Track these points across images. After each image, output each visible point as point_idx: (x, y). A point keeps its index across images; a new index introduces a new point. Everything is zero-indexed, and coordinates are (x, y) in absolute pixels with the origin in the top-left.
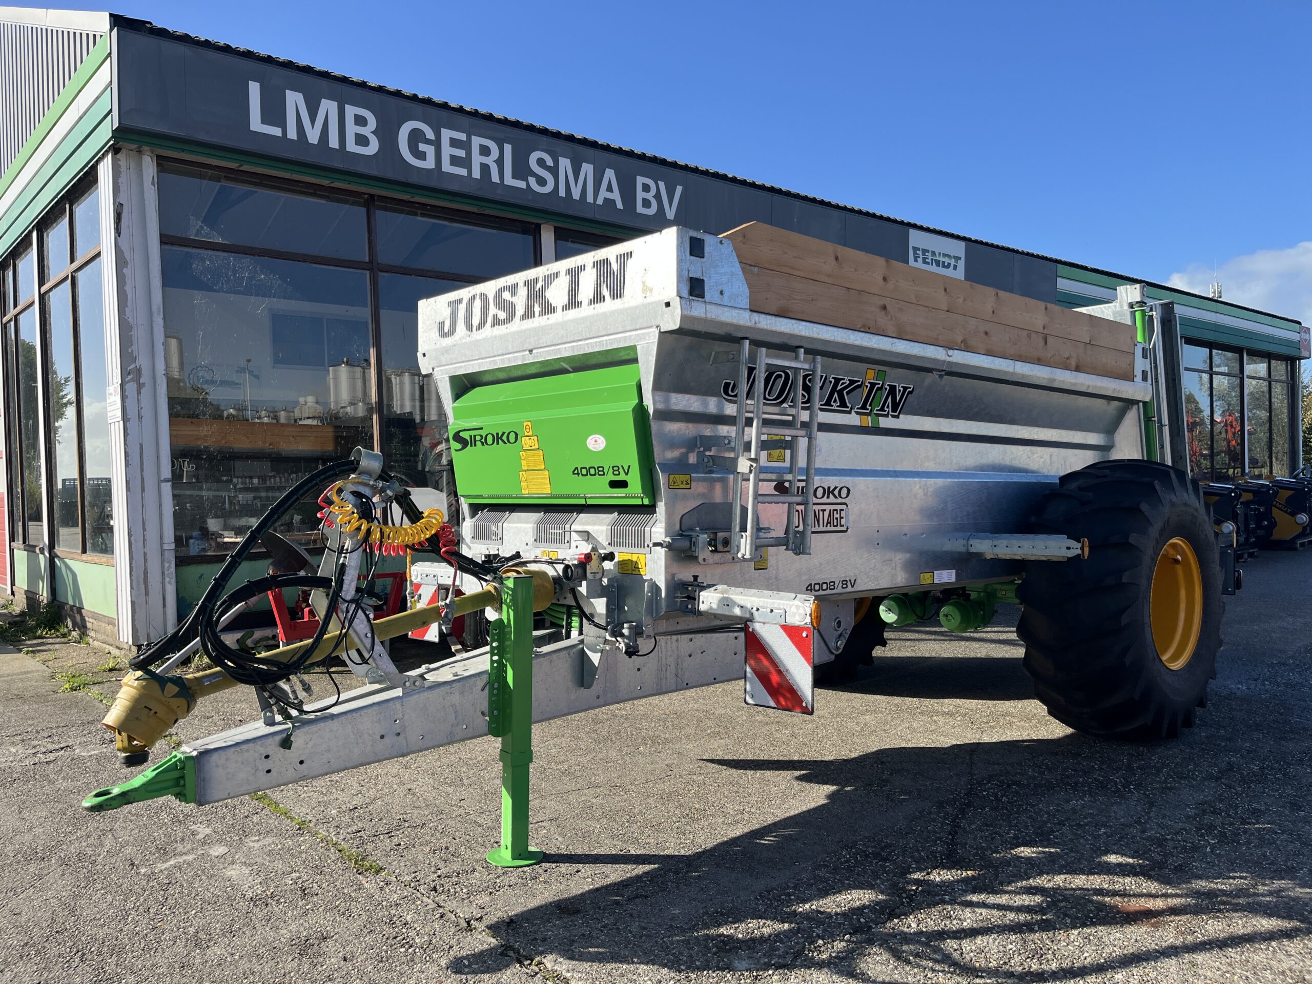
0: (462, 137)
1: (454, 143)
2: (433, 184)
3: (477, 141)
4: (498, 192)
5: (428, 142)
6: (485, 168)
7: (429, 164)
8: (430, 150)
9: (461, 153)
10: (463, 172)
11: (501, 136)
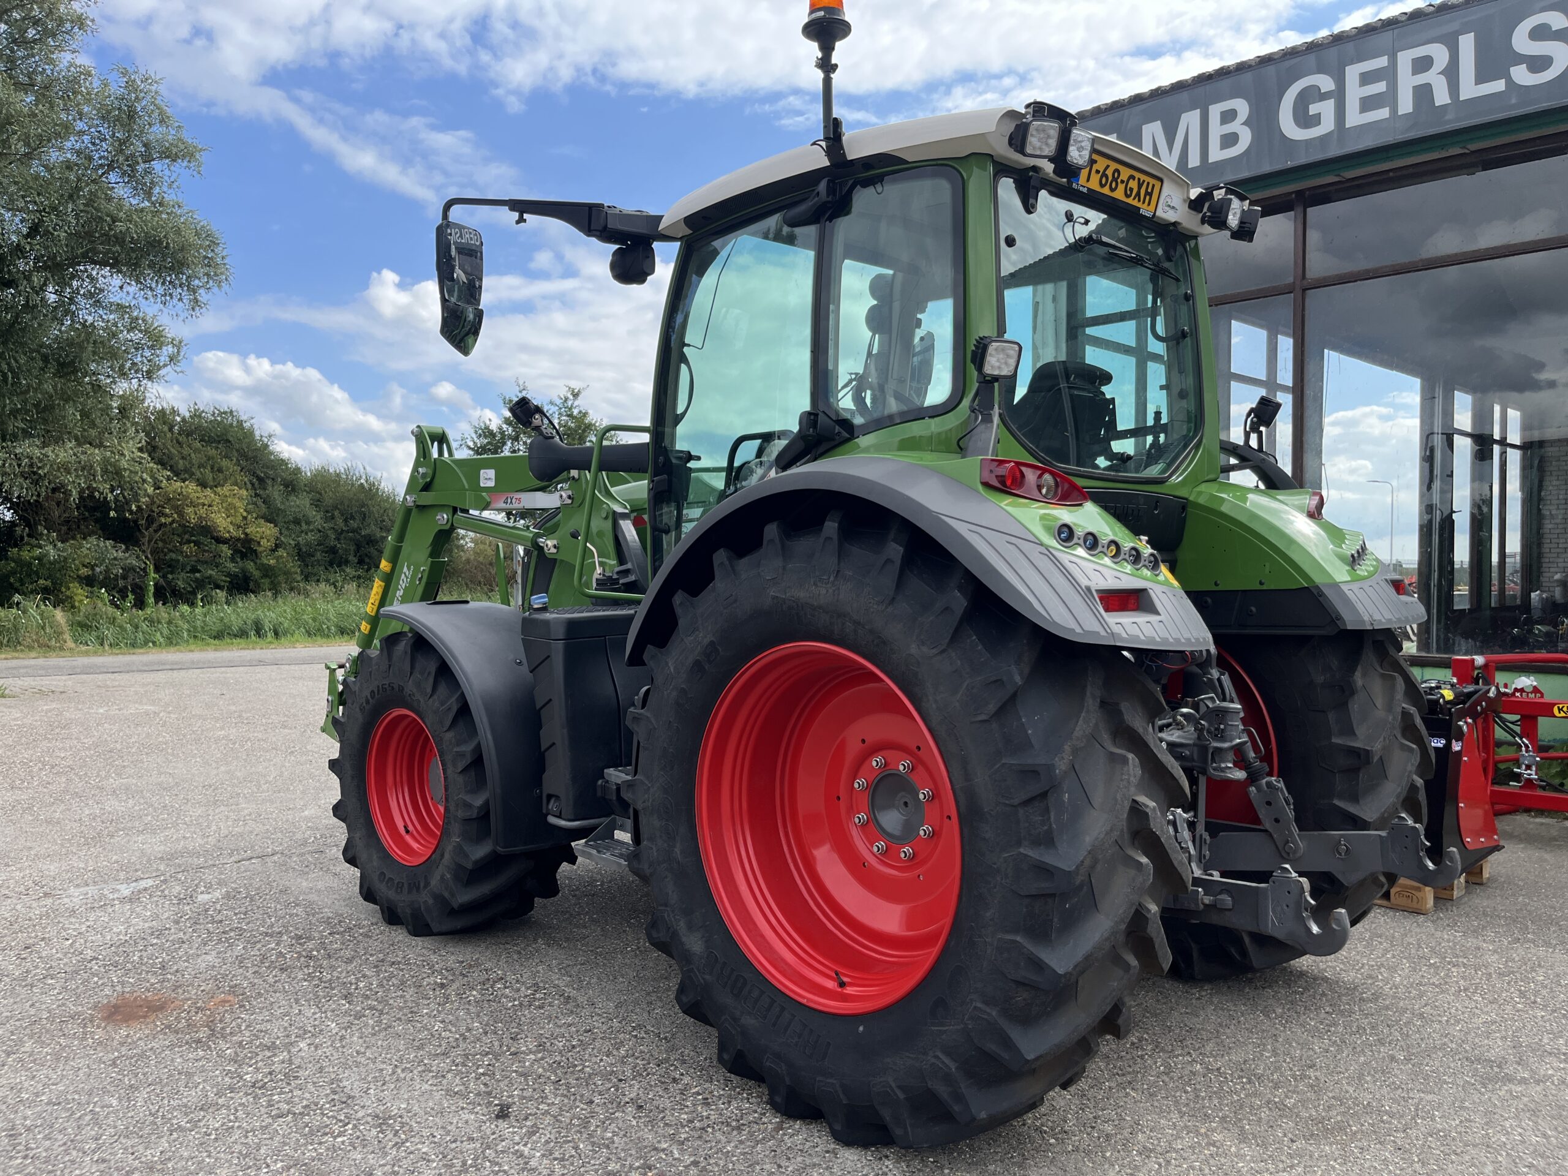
0: (1382, 62)
1: (1366, 79)
2: (1334, 152)
3: (1405, 59)
4: (1447, 118)
5: (1324, 97)
6: (1423, 93)
7: (1327, 125)
8: (1325, 109)
9: (1380, 87)
10: (1383, 113)
11: (1455, 26)
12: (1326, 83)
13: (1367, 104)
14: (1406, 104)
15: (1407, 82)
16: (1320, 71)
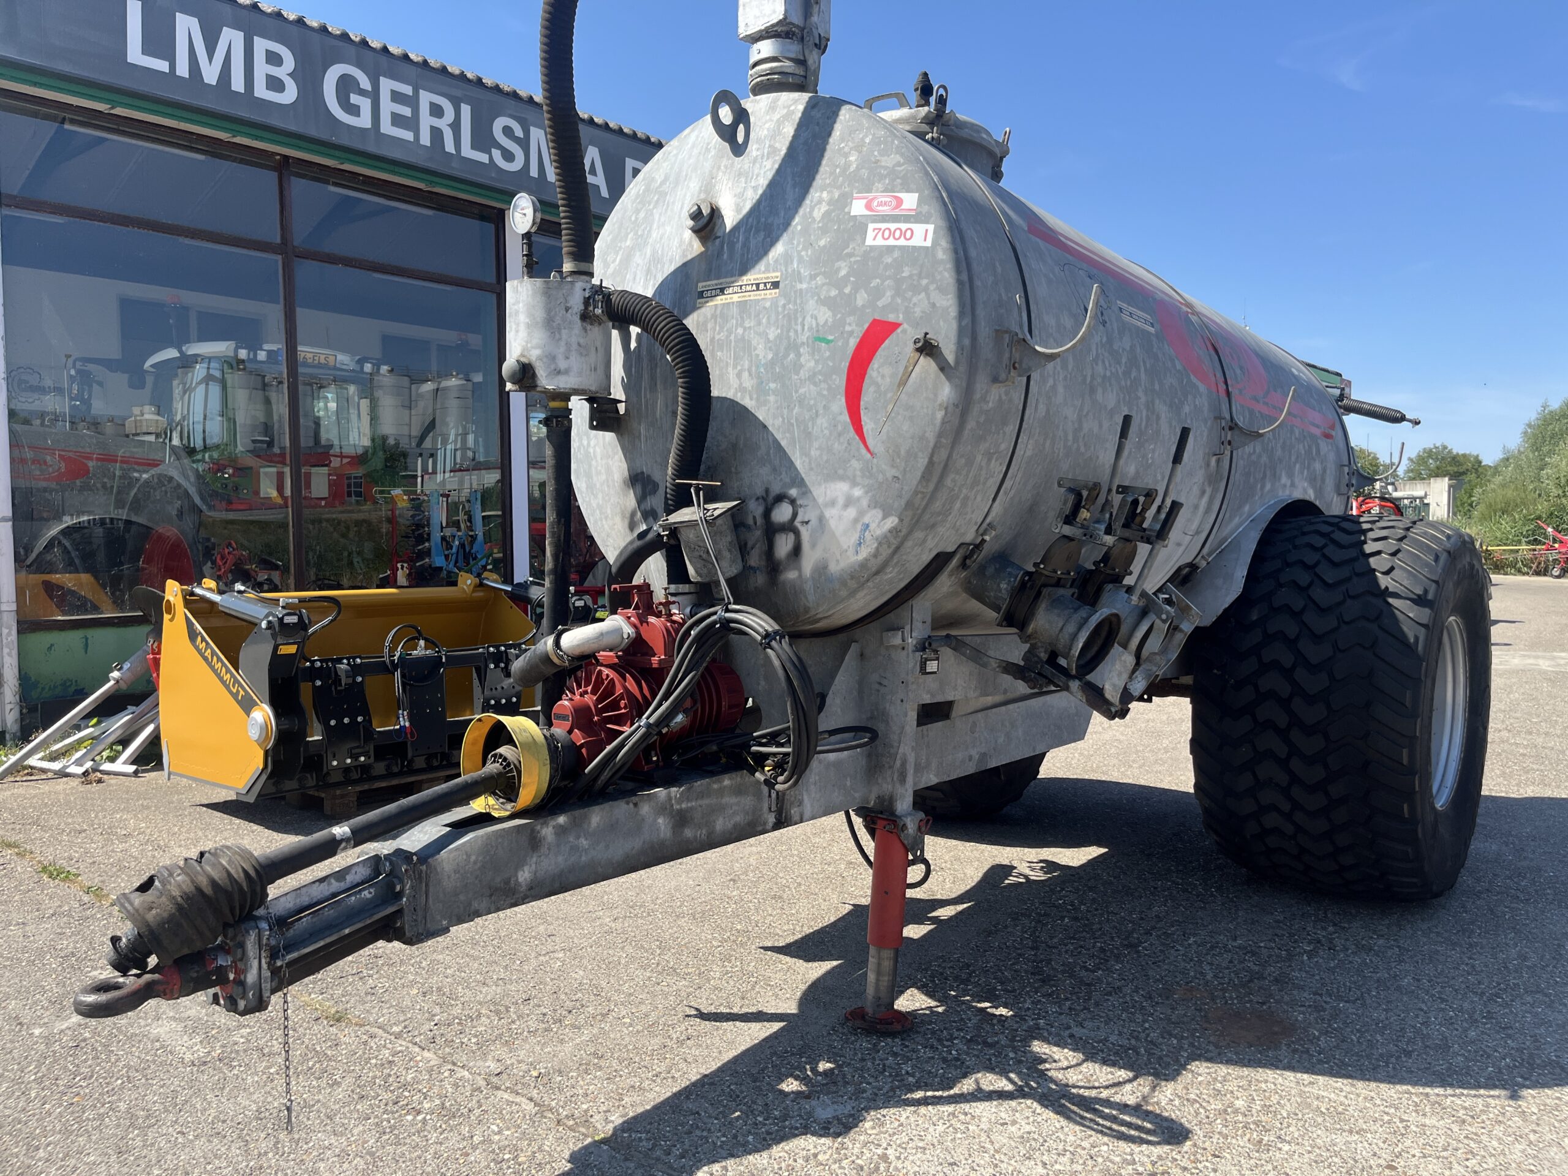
0: (408, 90)
1: (396, 97)
2: (372, 148)
3: (426, 98)
4: (454, 165)
5: (362, 93)
6: (436, 133)
7: (364, 121)
8: (365, 104)
9: (406, 111)
10: (408, 136)
11: (458, 93)
12: (365, 83)
13: (397, 120)
14: (425, 140)
15: (426, 121)
16: (359, 65)
